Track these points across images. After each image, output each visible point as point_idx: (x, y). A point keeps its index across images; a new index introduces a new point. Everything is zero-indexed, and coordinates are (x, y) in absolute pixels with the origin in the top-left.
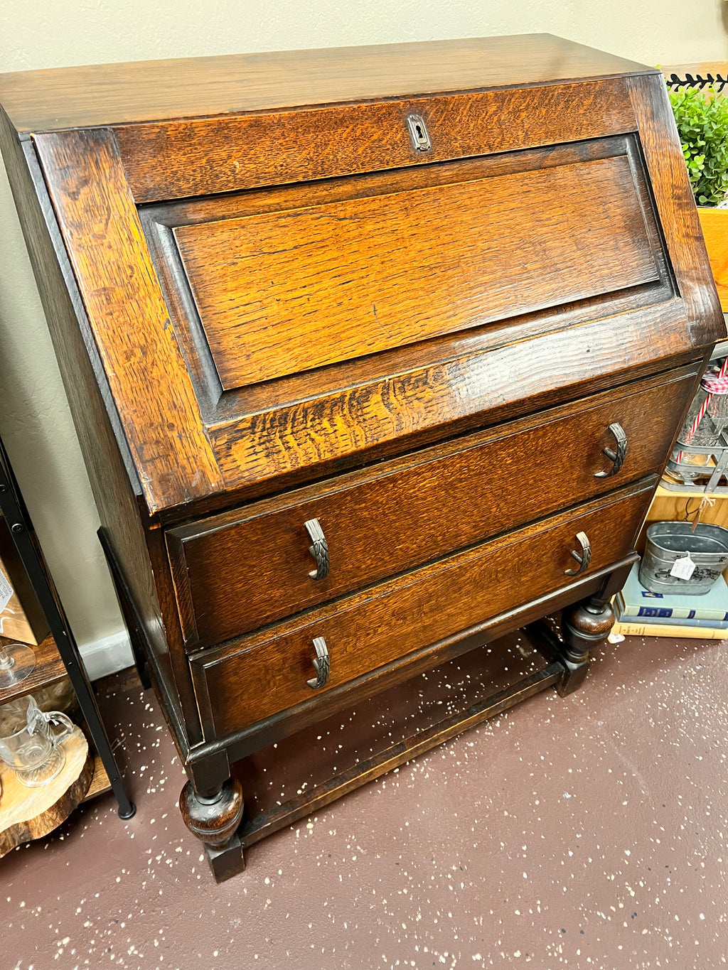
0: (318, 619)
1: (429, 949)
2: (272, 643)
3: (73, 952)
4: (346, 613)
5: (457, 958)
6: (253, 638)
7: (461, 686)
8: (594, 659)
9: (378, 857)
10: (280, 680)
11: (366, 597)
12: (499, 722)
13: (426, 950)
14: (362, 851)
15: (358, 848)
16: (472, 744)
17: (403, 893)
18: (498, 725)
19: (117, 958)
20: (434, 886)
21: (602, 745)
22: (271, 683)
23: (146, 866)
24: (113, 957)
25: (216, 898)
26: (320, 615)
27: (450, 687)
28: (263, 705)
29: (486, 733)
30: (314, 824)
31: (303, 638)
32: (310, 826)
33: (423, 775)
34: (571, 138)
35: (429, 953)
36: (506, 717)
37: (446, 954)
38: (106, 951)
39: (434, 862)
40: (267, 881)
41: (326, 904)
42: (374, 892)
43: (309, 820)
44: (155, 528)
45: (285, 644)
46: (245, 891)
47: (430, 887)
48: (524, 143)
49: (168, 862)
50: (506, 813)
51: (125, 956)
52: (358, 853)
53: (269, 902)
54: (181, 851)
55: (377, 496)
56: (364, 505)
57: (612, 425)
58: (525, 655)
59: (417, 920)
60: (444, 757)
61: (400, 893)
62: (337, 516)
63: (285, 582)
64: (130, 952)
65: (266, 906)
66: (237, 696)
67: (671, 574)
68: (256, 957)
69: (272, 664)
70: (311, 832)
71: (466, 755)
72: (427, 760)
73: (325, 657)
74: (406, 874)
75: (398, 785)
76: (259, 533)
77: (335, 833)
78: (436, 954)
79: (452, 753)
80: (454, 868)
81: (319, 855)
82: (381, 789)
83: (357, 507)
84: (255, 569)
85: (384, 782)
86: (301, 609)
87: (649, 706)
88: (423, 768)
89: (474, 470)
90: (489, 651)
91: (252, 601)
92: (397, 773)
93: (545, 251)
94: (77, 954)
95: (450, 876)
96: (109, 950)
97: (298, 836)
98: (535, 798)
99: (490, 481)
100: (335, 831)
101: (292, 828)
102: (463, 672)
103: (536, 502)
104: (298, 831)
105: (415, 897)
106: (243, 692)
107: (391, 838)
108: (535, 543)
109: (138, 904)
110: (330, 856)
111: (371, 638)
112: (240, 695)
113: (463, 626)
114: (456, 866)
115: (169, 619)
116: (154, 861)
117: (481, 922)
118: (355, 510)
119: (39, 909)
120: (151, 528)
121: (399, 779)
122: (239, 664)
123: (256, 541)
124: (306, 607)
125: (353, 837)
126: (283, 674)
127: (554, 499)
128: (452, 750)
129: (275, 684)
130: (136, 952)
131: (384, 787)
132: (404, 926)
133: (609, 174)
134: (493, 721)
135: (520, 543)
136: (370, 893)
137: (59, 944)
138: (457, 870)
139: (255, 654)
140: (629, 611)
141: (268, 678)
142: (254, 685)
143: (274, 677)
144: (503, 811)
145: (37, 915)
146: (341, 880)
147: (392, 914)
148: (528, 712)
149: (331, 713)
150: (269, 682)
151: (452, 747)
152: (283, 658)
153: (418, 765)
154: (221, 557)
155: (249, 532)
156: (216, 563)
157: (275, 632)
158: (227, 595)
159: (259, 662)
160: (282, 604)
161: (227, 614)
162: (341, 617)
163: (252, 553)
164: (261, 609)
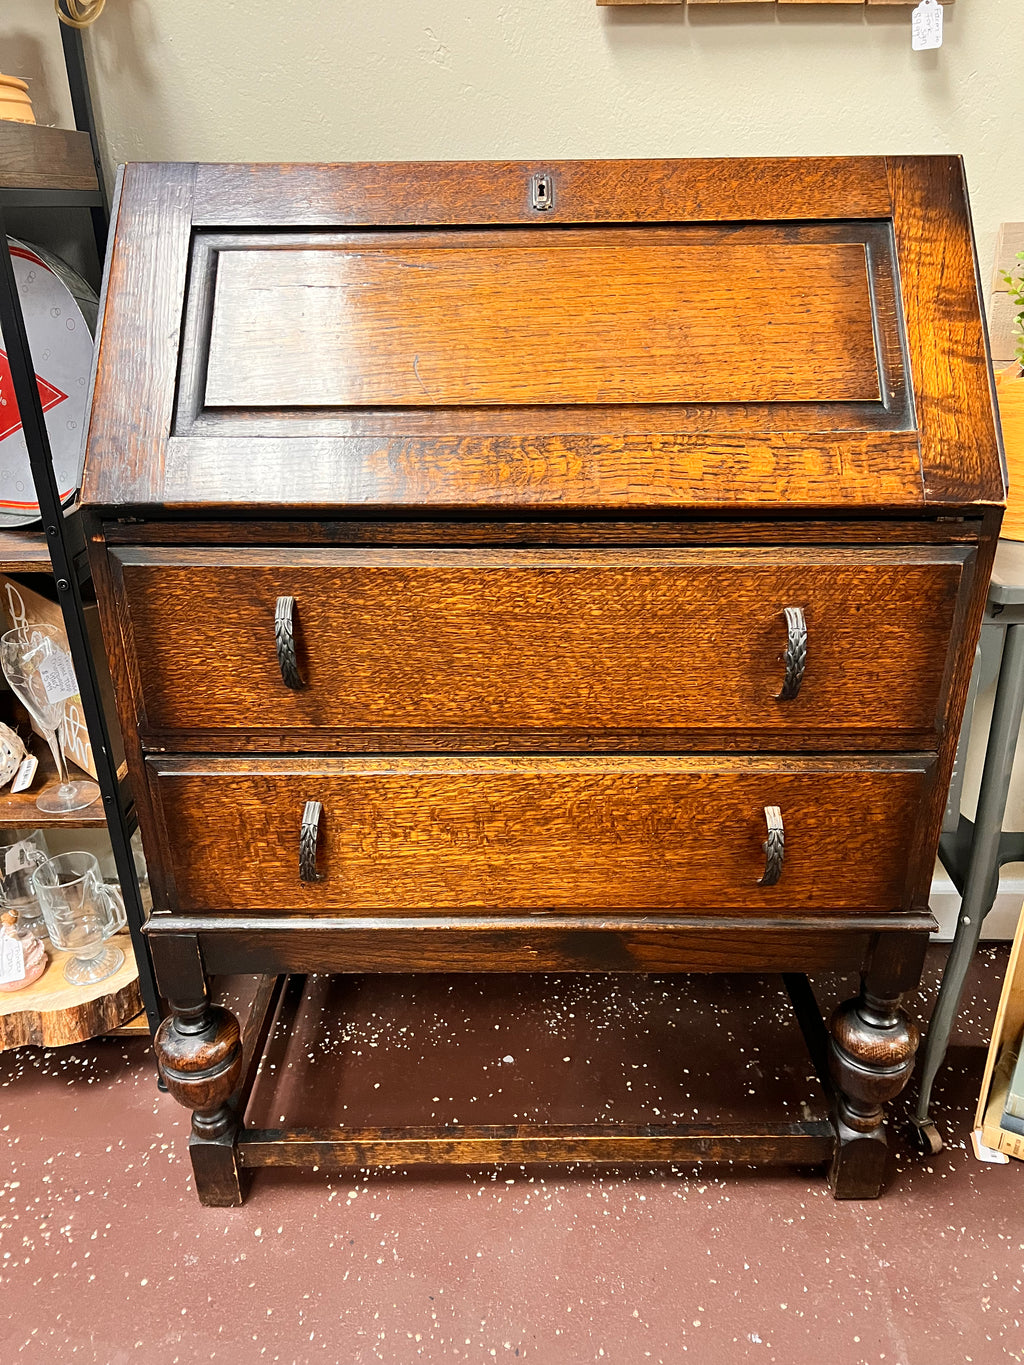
0: (315, 771)
2: (247, 778)
3: (12, 1200)
4: (356, 779)
7: (675, 1119)
8: (930, 1170)
9: (412, 1276)
10: (263, 849)
11: (388, 767)
12: (705, 1187)
14: (396, 1257)
15: (394, 1251)
16: (643, 1198)
17: (414, 1338)
18: (701, 1191)
19: (46, 1230)
20: (462, 1353)
21: (866, 1295)
23: (146, 1148)
24: (43, 1226)
25: (191, 1221)
26: (318, 766)
27: (658, 1112)
28: (242, 882)
29: (675, 1194)
30: (360, 1195)
31: (292, 791)
32: (353, 1194)
33: (545, 1204)
34: (770, 215)
36: (722, 1186)
38: (42, 1216)
39: (483, 1323)
40: (258, 1232)
41: (306, 1297)
42: (377, 1316)
43: (357, 1188)
44: (99, 540)
45: (265, 788)
46: (226, 1231)
47: (456, 1351)
48: (691, 214)
49: (170, 1156)
50: (636, 1314)
51: (55, 1231)
52: (389, 1258)
53: (243, 1257)
55: (380, 595)
56: (361, 602)
57: (789, 609)
58: (806, 1117)
60: (589, 1195)
61: (410, 1336)
62: (323, 604)
63: (258, 683)
64: (62, 1231)
65: (237, 1260)
68: (184, 1312)
69: (251, 815)
70: (349, 1203)
71: (625, 1208)
72: (562, 1188)
73: (312, 827)
74: (434, 1316)
75: (500, 1200)
76: (217, 589)
77: (377, 1219)
79: (604, 1195)
80: (507, 1346)
81: (339, 1234)
83: (351, 601)
84: (214, 644)
85: (483, 1189)
87: (995, 1278)
88: (550, 1196)
89: (535, 607)
90: (752, 1092)
91: (215, 694)
92: (510, 1185)
93: (686, 336)
94: (15, 1204)
95: (493, 1352)
96: (46, 1217)
97: (330, 1199)
98: (697, 1315)
99: (567, 636)
100: (378, 1216)
101: (329, 1187)
102: (693, 1103)
103: (664, 708)
104: (334, 1194)
105: (426, 1352)
106: (211, 843)
107: (447, 1261)
108: (679, 790)
109: (108, 1186)
110: (352, 1242)
113: (564, 901)
114: (512, 1345)
115: (120, 682)
116: (158, 1148)
118: (350, 605)
119: (17, 1141)
120: (94, 540)
121: (506, 1193)
122: (204, 791)
123: (213, 601)
125: (397, 1235)
126: (268, 843)
127: (700, 715)
128: (608, 1192)
129: (257, 854)
130: (68, 1234)
131: (479, 1194)
133: (824, 261)
134: (697, 1182)
135: (648, 779)
136: (372, 1314)
137: (6, 1185)
138: (509, 1351)
139: (223, 784)
140: (1014, 1106)
141: (248, 838)
142: (227, 840)
143: (254, 839)
144: (633, 1309)
145: (10, 1145)
146: (345, 1278)
147: (381, 1357)
148: (762, 1195)
149: (360, 968)
150: (249, 846)
151: (611, 1188)
152: (265, 813)
153: (545, 1189)
154: (169, 607)
155: (202, 582)
156: (163, 612)
157: (255, 765)
158: (180, 669)
159: (232, 802)
160: (256, 718)
161: (182, 700)
162: (346, 781)
163: (209, 617)
164: (228, 713)
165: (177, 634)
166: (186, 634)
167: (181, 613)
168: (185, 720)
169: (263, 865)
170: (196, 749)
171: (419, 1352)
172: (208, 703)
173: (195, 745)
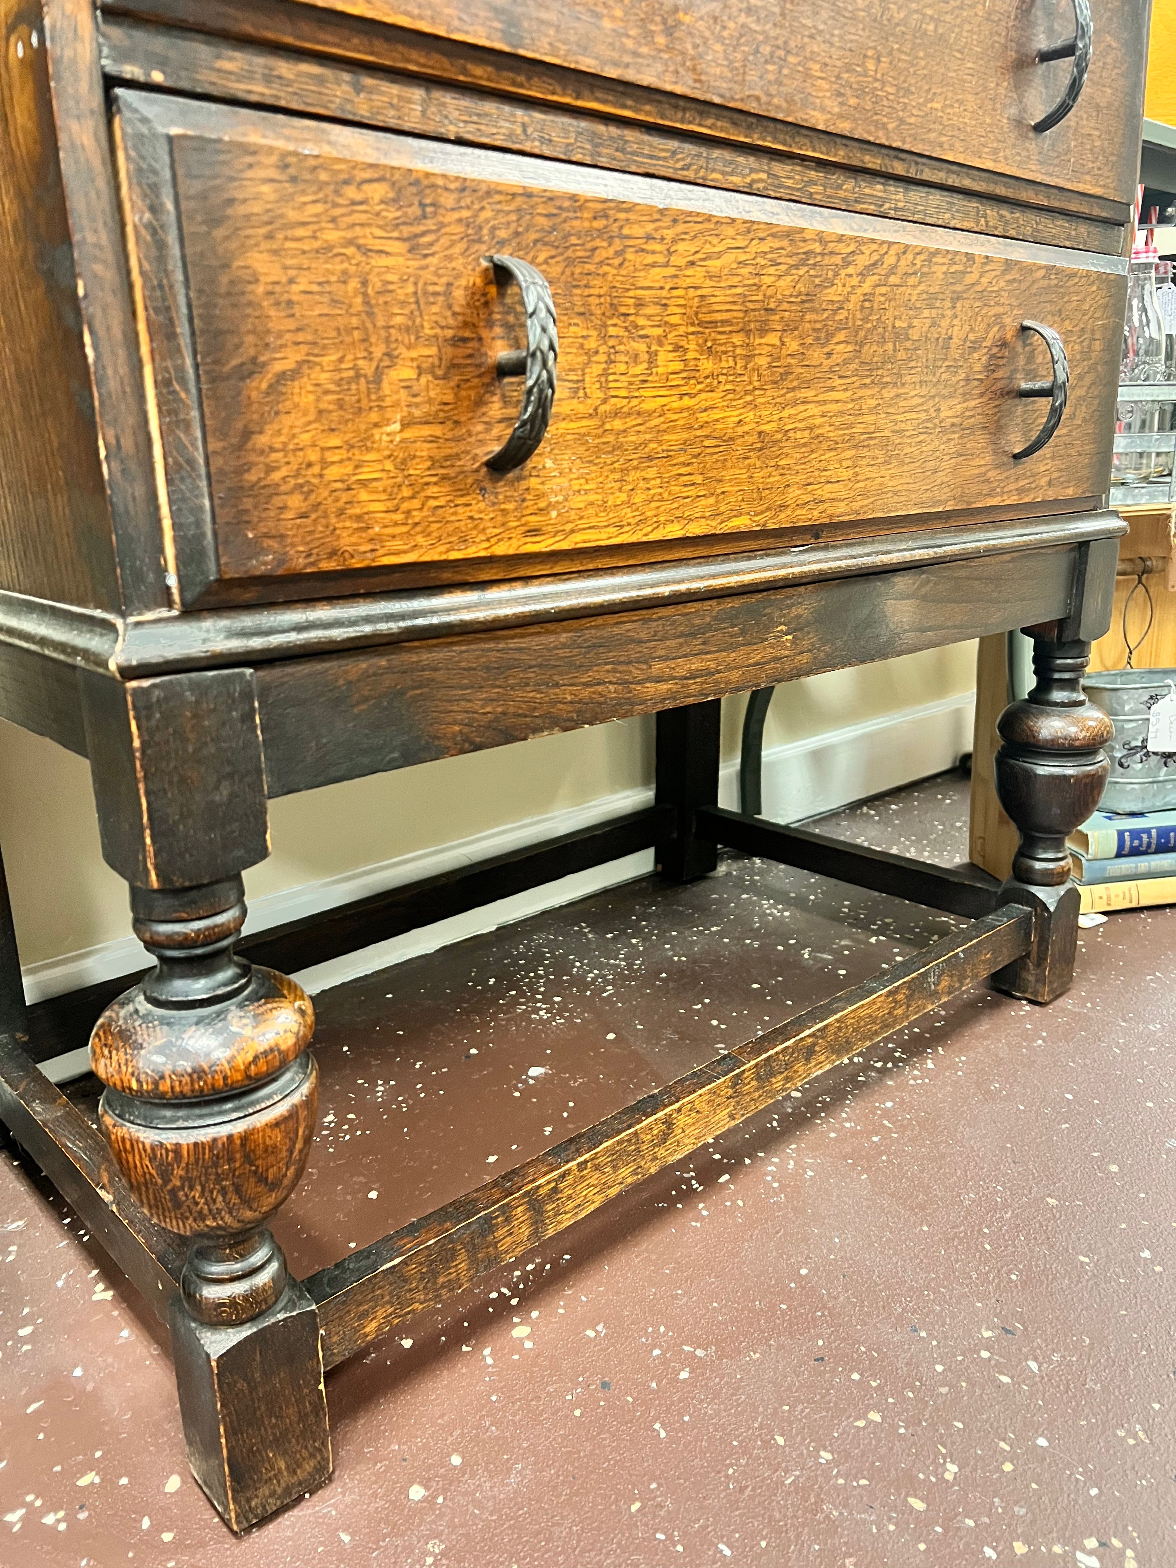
1: (1027, 1542)
5: (1129, 1543)
12: (929, 1061)
13: (1020, 1548)
14: (700, 1353)
15: (687, 1348)
16: (890, 1104)
17: (871, 1422)
18: (930, 1065)
20: (955, 1387)
29: (913, 1084)
30: (534, 1325)
32: (520, 1331)
33: (799, 1174)
35: (1033, 1553)
36: (941, 1052)
37: (1091, 1543)
39: (924, 1334)
40: (417, 1493)
43: (516, 1319)
46: (346, 1538)
47: (944, 1390)
49: (49, 1519)
52: (691, 1361)
54: (97, 1480)
59: (949, 1476)
60: (832, 1136)
61: (861, 1424)
67: (1151, 748)
70: (529, 1344)
71: (886, 1122)
72: (793, 1146)
74: (856, 1376)
75: (740, 1203)
77: (604, 1332)
78: (1057, 1549)
79: (847, 1124)
82: (699, 1218)
85: (702, 1206)
88: (791, 1164)
92: (728, 1182)
95: (985, 1354)
97: (490, 1361)
100: (601, 1327)
104: (487, 1351)
105: (913, 1424)
108: (956, 283)
110: (605, 1385)
114: (991, 1329)
117: (1141, 1434)
121: (736, 1191)
125: (662, 1330)
128: (846, 1119)
131: (705, 1213)
132: (919, 1505)
134: (916, 1062)
135: (930, 258)
136: (770, 1444)
153: (776, 1160)
171: (902, 1431)
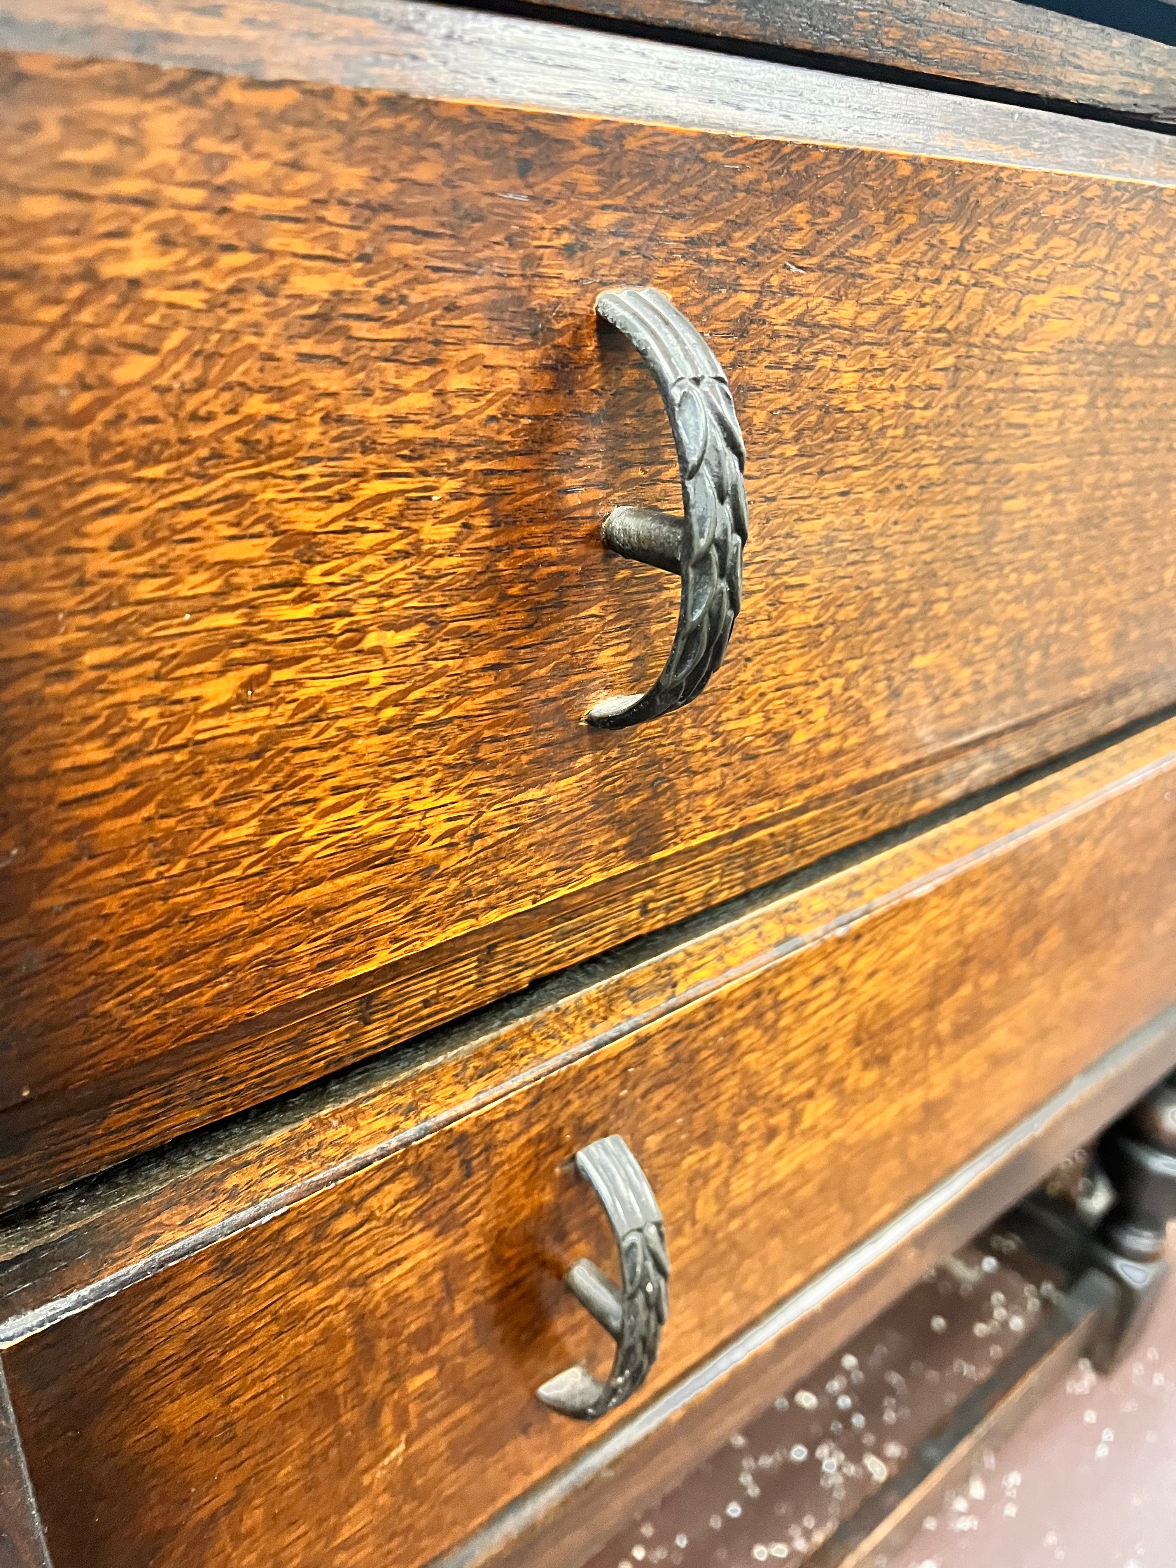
0: (602, 1032)
4: (714, 1007)
6: (295, 1140)
10: (424, 1394)
22: (387, 1417)
26: (610, 1010)
28: (344, 1546)
31: (540, 1138)
45: (456, 1173)
63: (476, 743)
66: (214, 1517)
69: (395, 1299)
73: (652, 1230)
76: (348, 242)
84: (314, 576)
86: (526, 976)
91: (296, 844)
106: (240, 1488)
111: (779, 1154)
112: (230, 1505)
122: (219, 1306)
124: (543, 969)
126: (440, 1361)
129: (401, 1423)
141: (373, 1385)
142: (300, 1439)
143: (397, 1378)
150: (375, 1412)
152: (444, 1266)
154: (73, 364)
155: (277, 191)
156: (36, 405)
157: (406, 1100)
158: (131, 753)
159: (332, 1291)
160: (453, 901)
161: (139, 920)
162: (691, 1026)
163: (299, 421)
164: (348, 916)
165: (122, 543)
166: (176, 537)
167: (150, 403)
168: (146, 1021)
169: (417, 1446)
170: (149, 1138)
172: (263, 900)
173: (141, 1125)
